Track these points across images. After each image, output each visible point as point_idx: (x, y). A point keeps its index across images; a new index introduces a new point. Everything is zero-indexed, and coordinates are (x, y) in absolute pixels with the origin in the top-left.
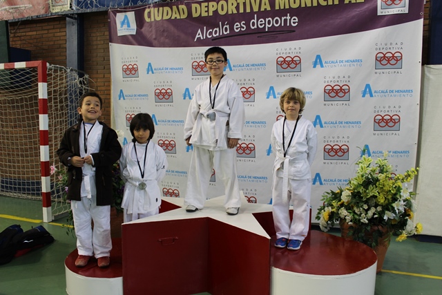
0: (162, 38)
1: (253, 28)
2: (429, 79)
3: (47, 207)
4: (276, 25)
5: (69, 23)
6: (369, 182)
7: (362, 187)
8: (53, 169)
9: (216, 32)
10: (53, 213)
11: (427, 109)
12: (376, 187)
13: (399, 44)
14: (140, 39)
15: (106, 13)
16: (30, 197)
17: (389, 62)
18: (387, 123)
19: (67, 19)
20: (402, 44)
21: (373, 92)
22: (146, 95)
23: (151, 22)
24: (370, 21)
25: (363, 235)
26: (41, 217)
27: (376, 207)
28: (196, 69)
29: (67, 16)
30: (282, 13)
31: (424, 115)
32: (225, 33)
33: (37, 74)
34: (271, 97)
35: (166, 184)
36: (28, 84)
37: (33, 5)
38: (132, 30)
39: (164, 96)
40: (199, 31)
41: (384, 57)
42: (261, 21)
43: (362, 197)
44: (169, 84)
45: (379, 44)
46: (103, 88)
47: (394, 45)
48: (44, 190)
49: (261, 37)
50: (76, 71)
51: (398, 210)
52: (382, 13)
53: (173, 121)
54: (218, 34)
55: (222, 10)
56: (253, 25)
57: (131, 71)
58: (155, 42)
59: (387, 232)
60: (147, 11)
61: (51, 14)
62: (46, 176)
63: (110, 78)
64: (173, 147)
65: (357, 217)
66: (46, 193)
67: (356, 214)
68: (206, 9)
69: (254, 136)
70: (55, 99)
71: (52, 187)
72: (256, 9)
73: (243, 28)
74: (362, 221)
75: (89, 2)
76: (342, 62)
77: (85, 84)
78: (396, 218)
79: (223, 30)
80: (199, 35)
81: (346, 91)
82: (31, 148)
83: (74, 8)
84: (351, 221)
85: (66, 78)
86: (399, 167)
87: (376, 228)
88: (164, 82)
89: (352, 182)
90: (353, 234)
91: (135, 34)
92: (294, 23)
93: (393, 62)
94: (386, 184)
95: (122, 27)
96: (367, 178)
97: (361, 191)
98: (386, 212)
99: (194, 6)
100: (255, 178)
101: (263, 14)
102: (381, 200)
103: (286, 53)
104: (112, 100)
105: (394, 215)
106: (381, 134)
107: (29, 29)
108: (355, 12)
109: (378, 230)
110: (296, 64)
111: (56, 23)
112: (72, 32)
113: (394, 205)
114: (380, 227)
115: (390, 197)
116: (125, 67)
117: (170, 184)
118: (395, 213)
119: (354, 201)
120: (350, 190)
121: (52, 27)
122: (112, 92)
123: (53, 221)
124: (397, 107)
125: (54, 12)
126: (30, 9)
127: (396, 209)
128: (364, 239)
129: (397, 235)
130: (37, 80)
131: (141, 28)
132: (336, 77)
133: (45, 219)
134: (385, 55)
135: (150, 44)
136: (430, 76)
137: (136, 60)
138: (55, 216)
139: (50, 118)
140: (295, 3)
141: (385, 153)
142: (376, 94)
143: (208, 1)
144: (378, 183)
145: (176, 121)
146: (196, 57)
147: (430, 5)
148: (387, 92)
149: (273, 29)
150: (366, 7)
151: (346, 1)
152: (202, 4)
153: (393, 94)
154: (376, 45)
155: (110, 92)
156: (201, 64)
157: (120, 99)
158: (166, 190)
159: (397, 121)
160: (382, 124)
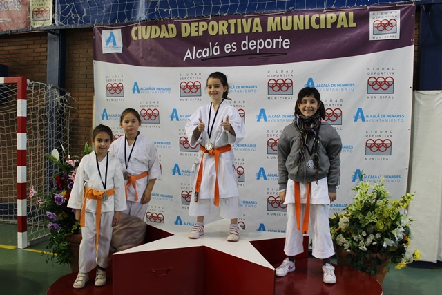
0: (150, 57)
1: (244, 49)
2: (419, 104)
3: (22, 232)
4: (268, 47)
5: (51, 38)
6: (368, 208)
7: (361, 214)
8: (33, 192)
9: (206, 53)
10: (28, 238)
11: (418, 134)
12: (375, 213)
13: (391, 69)
14: (126, 57)
15: (91, 30)
16: (1, 220)
17: (380, 87)
18: (378, 148)
19: (49, 34)
20: (393, 69)
21: (365, 116)
23: (138, 41)
24: (362, 45)
25: (361, 263)
26: (17, 245)
27: (374, 233)
28: (184, 89)
29: (48, 31)
30: (274, 35)
31: (414, 140)
32: (215, 54)
33: (16, 91)
34: (262, 120)
35: (150, 208)
36: (5, 100)
37: (13, 20)
38: (118, 47)
39: (150, 116)
40: (189, 51)
41: (376, 81)
42: (253, 43)
43: (361, 224)
44: (156, 104)
45: (371, 69)
46: (85, 107)
47: (386, 70)
48: (20, 214)
49: (252, 58)
50: (57, 89)
52: (374, 38)
53: (159, 143)
54: (207, 55)
55: (213, 30)
56: (244, 47)
57: (115, 90)
58: (142, 61)
59: (386, 259)
60: (134, 29)
61: (33, 28)
62: (22, 199)
63: (93, 96)
65: (355, 244)
66: (22, 217)
67: (355, 241)
68: (196, 29)
69: (243, 160)
70: (34, 117)
71: (28, 211)
72: (247, 30)
73: (234, 49)
74: (360, 248)
75: (73, 18)
76: (334, 85)
77: (66, 102)
78: (396, 246)
79: (214, 51)
80: (188, 55)
81: (339, 115)
82: (5, 168)
83: (56, 23)
84: (349, 249)
85: (47, 95)
86: (394, 194)
87: (374, 255)
88: (150, 102)
89: (349, 208)
90: (352, 262)
91: (121, 51)
92: (286, 45)
93: (385, 87)
94: (385, 210)
95: (107, 44)
96: (365, 204)
97: (359, 218)
98: (385, 239)
99: (183, 25)
100: (244, 202)
101: (254, 36)
102: (380, 227)
103: (278, 76)
105: (394, 242)
106: (373, 159)
107: (7, 44)
108: (346, 37)
109: (377, 258)
110: (288, 87)
111: (36, 38)
112: (53, 50)
113: (394, 232)
114: (378, 255)
115: (389, 224)
116: (110, 86)
117: (154, 208)
118: (394, 239)
119: (353, 227)
120: (348, 216)
121: (32, 42)
122: (94, 111)
123: (28, 247)
124: (389, 132)
125: (35, 26)
126: (8, 22)
127: (395, 236)
128: (363, 267)
129: (397, 263)
130: (16, 97)
131: (128, 47)
132: (329, 101)
133: (20, 245)
135: (137, 64)
136: (420, 101)
137: (121, 78)
138: (30, 242)
139: (29, 137)
140: (287, 25)
141: (382, 179)
142: (368, 119)
143: (198, 21)
144: (376, 209)
145: (162, 143)
146: (184, 77)
147: (419, 32)
148: (378, 116)
149: (264, 51)
150: (358, 31)
151: (339, 26)
152: (192, 24)
153: (384, 119)
154: (369, 69)
155: (92, 112)
156: (189, 84)
157: (103, 119)
158: (149, 214)
159: (388, 145)
160: (374, 149)
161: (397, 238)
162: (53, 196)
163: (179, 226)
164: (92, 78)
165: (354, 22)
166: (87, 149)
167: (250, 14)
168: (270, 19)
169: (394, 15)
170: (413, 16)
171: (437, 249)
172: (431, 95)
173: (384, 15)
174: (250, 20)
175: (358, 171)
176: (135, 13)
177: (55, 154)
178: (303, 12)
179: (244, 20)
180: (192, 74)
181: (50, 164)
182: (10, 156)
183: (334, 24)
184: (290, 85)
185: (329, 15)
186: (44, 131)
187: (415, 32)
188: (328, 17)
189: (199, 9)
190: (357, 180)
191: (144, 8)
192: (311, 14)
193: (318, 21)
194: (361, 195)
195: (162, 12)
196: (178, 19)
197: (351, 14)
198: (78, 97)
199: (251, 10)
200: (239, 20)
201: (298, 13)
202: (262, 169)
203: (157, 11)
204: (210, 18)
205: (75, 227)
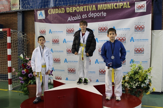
0: (55, 20)
2: (154, 35)
3: (10, 84)
4: (98, 16)
5: (19, 14)
6: (136, 73)
7: (133, 75)
8: (14, 70)
9: (76, 18)
10: (12, 87)
11: (153, 46)
12: (138, 75)
13: (143, 23)
14: (46, 20)
15: (33, 11)
16: (2, 80)
18: (139, 51)
19: (18, 13)
20: (144, 23)
21: (134, 40)
22: (49, 42)
23: (51, 14)
24: (132, 14)
25: (134, 93)
26: (8, 89)
27: (138, 82)
28: (68, 32)
29: (18, 12)
30: (100, 11)
33: (7, 33)
35: (57, 75)
36: (2, 37)
37: (5, 8)
38: (43, 17)
39: (56, 42)
40: (69, 18)
42: (93, 14)
43: (133, 79)
44: (58, 37)
45: (136, 23)
46: (32, 39)
47: (141, 23)
48: (9, 78)
49: (92, 20)
50: (22, 32)
52: (137, 11)
53: (59, 51)
54: (76, 19)
55: (78, 10)
56: (90, 16)
57: (43, 33)
58: (52, 22)
59: (143, 91)
60: (49, 10)
61: (12, 11)
62: (10, 72)
63: (35, 35)
64: (59, 61)
65: (131, 86)
67: (131, 85)
68: (72, 10)
70: (13, 43)
71: (12, 77)
72: (90, 10)
73: (86, 17)
74: (133, 87)
75: (27, 7)
76: (123, 29)
77: (25, 37)
78: (146, 86)
79: (78, 17)
80: (69, 19)
81: (124, 40)
82: (3, 62)
83: (21, 8)
84: (129, 88)
85: (18, 35)
88: (56, 37)
89: (129, 73)
90: (130, 92)
91: (44, 18)
92: (105, 15)
93: (141, 29)
94: (142, 73)
95: (40, 16)
98: (142, 84)
99: (67, 8)
100: (91, 72)
101: (93, 12)
102: (140, 80)
103: (102, 26)
104: (35, 43)
106: (137, 55)
107: (3, 17)
108: (127, 11)
109: (139, 91)
110: (106, 30)
111: (13, 14)
112: (19, 18)
113: (145, 81)
114: (140, 90)
115: (144, 78)
116: (41, 31)
117: (58, 75)
119: (130, 80)
120: (129, 76)
121: (12, 16)
123: (12, 90)
124: (143, 45)
125: (13, 10)
126: (3, 9)
128: (134, 94)
129: (146, 92)
130: (7, 36)
131: (47, 17)
132: (121, 35)
133: (10, 89)
134: (138, 27)
135: (50, 23)
136: (154, 34)
137: (45, 28)
138: (13, 88)
139: (12, 50)
140: (105, 8)
141: (141, 62)
142: (135, 41)
143: (73, 7)
144: (139, 73)
145: (60, 51)
146: (68, 27)
147: (153, 9)
148: (139, 40)
150: (131, 9)
151: (124, 7)
152: (70, 8)
153: (141, 41)
154: (135, 23)
155: (34, 40)
156: (70, 30)
158: (56, 77)
159: (143, 50)
160: (138, 52)
161: (146, 83)
162: (21, 71)
163: (67, 81)
164: (34, 28)
165: (129, 6)
167: (91, 4)
168: (99, 6)
170: (151, 3)
171: (161, 87)
172: (158, 32)
173: (140, 3)
174: (91, 6)
175: (132, 60)
176: (49, 4)
177: (22, 56)
178: (111, 3)
179: (89, 6)
180: (71, 26)
181: (20, 60)
182: (5, 57)
183: (122, 7)
185: (120, 4)
186: (17, 48)
187: (152, 9)
188: (121, 4)
189: (73, 2)
190: (131, 63)
191: (53, 2)
192: (114, 3)
193: (116, 6)
194: (133, 68)
195: (59, 4)
196: (65, 6)
197: (128, 3)
198: (29, 35)
199: (92, 2)
200: (87, 6)
201: (109, 3)
202: (97, 60)
203: (57, 4)
204: (77, 6)
205: (30, 82)
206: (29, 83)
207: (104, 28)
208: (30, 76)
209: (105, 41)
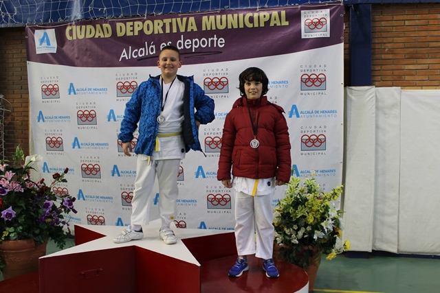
0: (85, 57)
2: (351, 100)
4: (203, 46)
6: (298, 202)
7: (292, 208)
9: (142, 53)
11: (351, 129)
12: (305, 207)
13: (322, 66)
14: (60, 58)
15: (23, 29)
17: (313, 84)
18: (313, 143)
20: (325, 66)
21: (299, 113)
22: (68, 117)
23: (73, 41)
24: (294, 44)
27: (306, 225)
28: (121, 90)
30: (209, 34)
31: (348, 135)
32: (151, 53)
35: (91, 210)
38: (53, 48)
39: (87, 118)
40: (124, 51)
41: (309, 78)
42: (188, 42)
43: (292, 218)
44: (93, 105)
45: (304, 66)
46: (21, 109)
47: (318, 67)
49: (187, 57)
51: (327, 228)
52: (306, 36)
53: (97, 144)
54: (143, 55)
55: (148, 30)
56: (180, 46)
57: (51, 92)
58: (77, 62)
59: (318, 251)
60: (68, 29)
63: (28, 98)
64: (97, 171)
65: (288, 238)
67: (287, 235)
68: (132, 29)
72: (182, 30)
74: (293, 242)
75: (3, 16)
78: (326, 237)
79: (150, 50)
80: (124, 55)
84: (282, 242)
86: (326, 186)
87: (306, 248)
88: (87, 103)
89: (281, 203)
90: (285, 256)
91: (55, 52)
92: (221, 44)
93: (317, 83)
94: (314, 203)
95: (41, 44)
96: (296, 198)
97: (291, 212)
98: (316, 231)
99: (118, 25)
100: (184, 201)
101: (189, 35)
102: (311, 220)
103: (213, 74)
104: (31, 122)
105: (323, 234)
106: (309, 154)
109: (309, 250)
110: (224, 85)
113: (323, 224)
114: (310, 247)
115: (318, 216)
116: (45, 87)
117: (94, 211)
118: (324, 232)
119: (284, 222)
120: (279, 211)
122: (30, 113)
124: (323, 127)
127: (325, 228)
128: (296, 259)
129: (327, 254)
131: (62, 47)
135: (72, 64)
136: (352, 97)
137: (57, 80)
140: (221, 24)
141: (313, 172)
142: (302, 115)
143: (134, 21)
144: (306, 203)
145: (100, 144)
146: (120, 77)
147: (349, 30)
148: (312, 112)
149: (199, 50)
150: (290, 30)
151: (272, 24)
152: (127, 23)
153: (318, 115)
154: (301, 66)
155: (28, 114)
156: (126, 84)
157: (39, 121)
158: (90, 217)
159: (323, 141)
160: (309, 144)
161: (326, 230)
163: (120, 227)
164: (26, 79)
165: (286, 21)
166: (19, 152)
167: (184, 13)
168: (205, 18)
169: (324, 14)
170: (342, 15)
171: (371, 238)
172: (362, 91)
173: (315, 14)
174: (185, 19)
175: (294, 166)
176: (69, 12)
178: (237, 12)
179: (179, 19)
180: (128, 74)
183: (267, 23)
184: (225, 83)
185: (262, 14)
188: (264, 15)
189: (134, 8)
191: (79, 7)
192: (245, 12)
193: (251, 20)
194: (291, 189)
195: (96, 11)
196: (113, 18)
197: (283, 13)
198: (14, 99)
199: (186, 10)
200: (174, 20)
201: (232, 13)
202: (200, 168)
203: (91, 11)
204: (145, 18)
205: (5, 234)
206: (5, 237)
207: (220, 81)
208: (6, 216)
209: (221, 114)
